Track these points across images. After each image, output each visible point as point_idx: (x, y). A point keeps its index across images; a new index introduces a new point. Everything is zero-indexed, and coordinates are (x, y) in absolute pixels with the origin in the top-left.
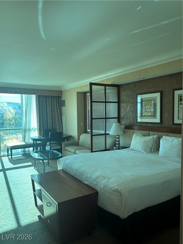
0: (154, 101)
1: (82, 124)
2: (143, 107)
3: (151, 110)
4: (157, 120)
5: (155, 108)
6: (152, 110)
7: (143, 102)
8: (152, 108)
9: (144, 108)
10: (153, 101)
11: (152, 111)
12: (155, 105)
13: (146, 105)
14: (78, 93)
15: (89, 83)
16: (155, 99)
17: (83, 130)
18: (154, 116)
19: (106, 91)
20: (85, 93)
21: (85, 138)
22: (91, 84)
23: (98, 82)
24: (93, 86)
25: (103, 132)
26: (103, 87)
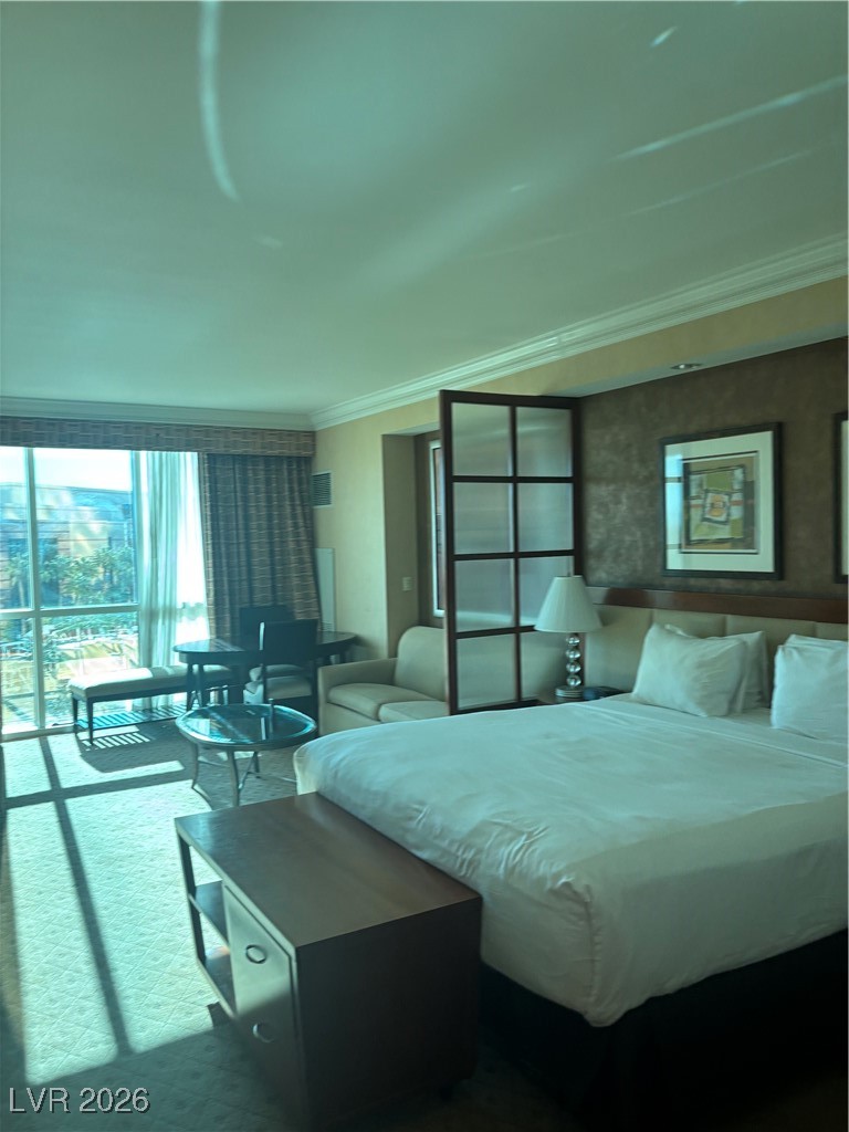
0: (744, 473)
1: (407, 584)
2: (693, 502)
3: (729, 515)
4: (761, 560)
5: (750, 502)
6: (736, 513)
7: (693, 477)
8: (736, 503)
9: (697, 506)
10: (738, 473)
11: (735, 521)
12: (749, 489)
13: (707, 491)
14: (390, 441)
15: (436, 394)
16: (747, 464)
17: (410, 609)
18: (747, 541)
19: (520, 429)
20: (420, 441)
21: (423, 648)
22: (449, 398)
23: (480, 385)
24: (457, 408)
25: (506, 620)
26: (504, 410)
